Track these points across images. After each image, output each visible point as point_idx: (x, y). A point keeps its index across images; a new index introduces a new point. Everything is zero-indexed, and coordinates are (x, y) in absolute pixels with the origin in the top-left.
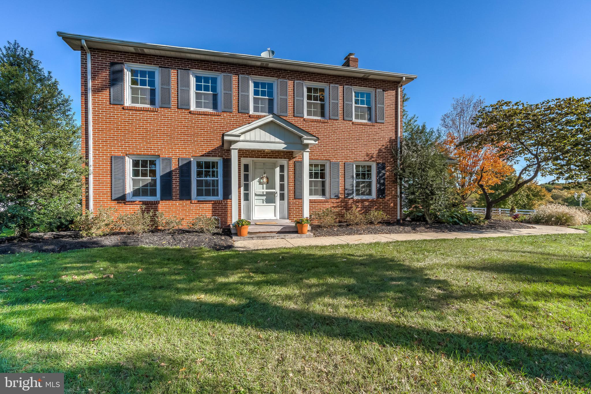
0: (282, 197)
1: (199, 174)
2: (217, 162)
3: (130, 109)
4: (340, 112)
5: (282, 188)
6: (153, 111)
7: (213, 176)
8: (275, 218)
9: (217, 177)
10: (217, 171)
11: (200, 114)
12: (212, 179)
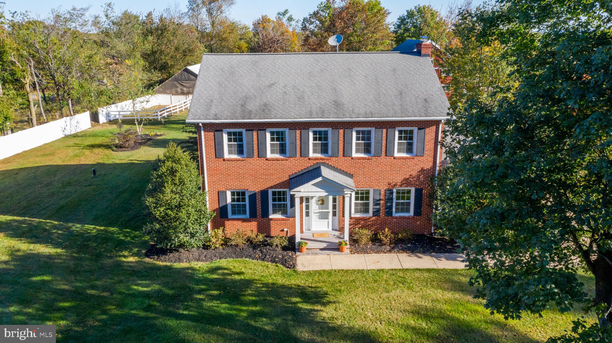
0: (334, 214)
1: (274, 200)
2: (286, 191)
3: (229, 160)
4: (384, 150)
5: (334, 207)
6: (243, 161)
7: (284, 201)
8: (328, 230)
9: (286, 201)
10: (286, 197)
11: (273, 160)
12: (284, 203)
